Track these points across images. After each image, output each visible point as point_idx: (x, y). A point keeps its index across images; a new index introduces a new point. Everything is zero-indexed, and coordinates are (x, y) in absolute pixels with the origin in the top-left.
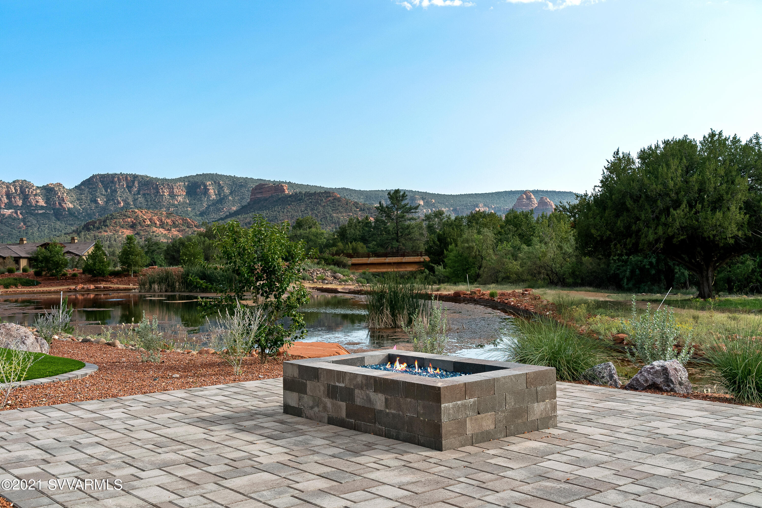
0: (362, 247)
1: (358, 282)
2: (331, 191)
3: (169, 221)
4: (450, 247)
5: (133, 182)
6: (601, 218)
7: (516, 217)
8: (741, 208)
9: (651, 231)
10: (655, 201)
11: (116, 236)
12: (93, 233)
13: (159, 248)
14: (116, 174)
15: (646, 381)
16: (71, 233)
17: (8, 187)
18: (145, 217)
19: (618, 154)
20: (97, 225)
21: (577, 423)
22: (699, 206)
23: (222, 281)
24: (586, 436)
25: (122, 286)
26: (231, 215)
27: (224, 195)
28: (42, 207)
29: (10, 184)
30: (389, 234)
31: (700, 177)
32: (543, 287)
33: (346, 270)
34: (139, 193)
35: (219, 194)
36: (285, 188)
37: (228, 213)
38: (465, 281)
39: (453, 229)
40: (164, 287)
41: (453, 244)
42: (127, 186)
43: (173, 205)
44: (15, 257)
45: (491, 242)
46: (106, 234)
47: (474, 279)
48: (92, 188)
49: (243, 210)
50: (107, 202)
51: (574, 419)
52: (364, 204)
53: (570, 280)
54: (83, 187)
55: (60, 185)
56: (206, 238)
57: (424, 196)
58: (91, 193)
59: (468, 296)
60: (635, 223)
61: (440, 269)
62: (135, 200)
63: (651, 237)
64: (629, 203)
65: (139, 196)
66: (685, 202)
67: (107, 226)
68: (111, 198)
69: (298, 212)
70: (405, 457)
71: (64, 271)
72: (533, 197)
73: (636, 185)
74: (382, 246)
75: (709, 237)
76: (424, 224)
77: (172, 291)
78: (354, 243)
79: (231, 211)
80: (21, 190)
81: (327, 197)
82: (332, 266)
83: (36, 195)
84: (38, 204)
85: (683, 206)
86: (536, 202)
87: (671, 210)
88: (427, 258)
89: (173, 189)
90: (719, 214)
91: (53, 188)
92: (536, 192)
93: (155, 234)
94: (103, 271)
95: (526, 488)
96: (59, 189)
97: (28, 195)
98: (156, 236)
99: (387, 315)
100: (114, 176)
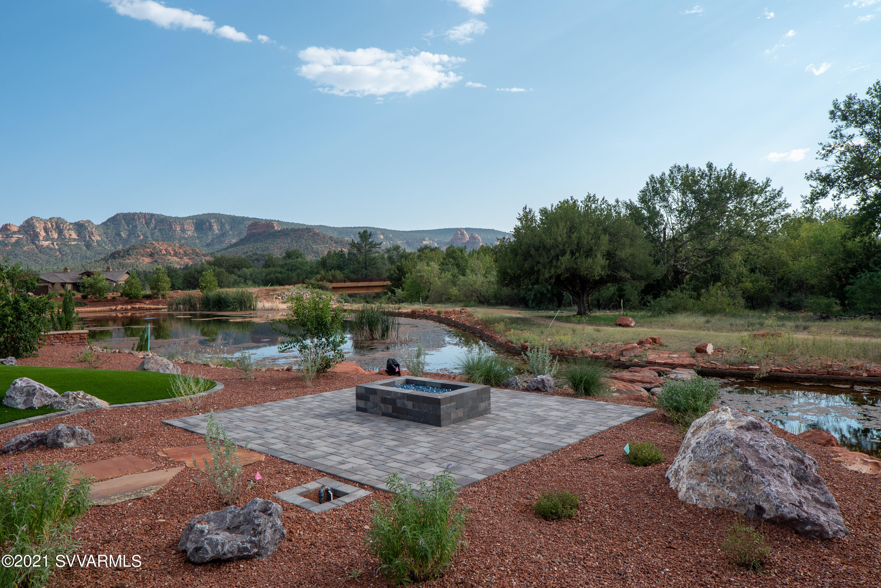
0: (340, 274)
1: (339, 302)
2: (311, 228)
3: (181, 251)
4: (407, 275)
5: (151, 220)
6: (514, 261)
7: (454, 252)
8: (604, 255)
9: (547, 271)
10: (549, 251)
11: (138, 263)
12: (118, 261)
13: (177, 274)
14: (136, 213)
15: (534, 386)
16: (99, 261)
17: (45, 223)
18: (161, 248)
19: (526, 209)
20: (121, 254)
21: (499, 411)
22: (577, 254)
23: (234, 302)
24: (504, 417)
25: (153, 307)
26: (232, 246)
27: (226, 230)
28: (74, 240)
29: (47, 220)
30: (359, 264)
31: (578, 235)
32: (474, 306)
33: (328, 292)
34: (155, 228)
35: (222, 230)
36: (275, 225)
37: (229, 245)
38: (419, 301)
39: (408, 261)
40: (187, 307)
41: (409, 274)
42: (146, 223)
43: (184, 238)
44: (61, 283)
45: (437, 272)
46: (129, 261)
47: (426, 300)
48: (116, 224)
49: (242, 242)
50: (129, 236)
51: (498, 409)
52: (337, 238)
53: (493, 301)
54: (109, 223)
55: (89, 222)
56: (216, 267)
57: (384, 232)
58: (115, 228)
59: (421, 314)
60: (537, 266)
61: (399, 291)
62: (152, 234)
63: (547, 276)
64: (533, 252)
65: (156, 231)
66: (568, 252)
67: (130, 255)
68: (132, 233)
69: (285, 243)
70: (425, 430)
71: (106, 295)
72: (465, 233)
73: (537, 239)
74: (354, 272)
75: (584, 275)
76: (386, 256)
77: (194, 311)
78: (333, 271)
79: (231, 243)
80: (56, 225)
81: (308, 232)
82: (317, 290)
83: (69, 229)
84: (71, 237)
85: (568, 254)
86: (468, 236)
87: (560, 257)
88: (389, 283)
89: (184, 225)
90: (590, 260)
91: (84, 224)
92: (467, 229)
93: (170, 261)
94: (137, 295)
95: (480, 441)
96: (89, 225)
97: (62, 229)
98: (170, 263)
99: (366, 331)
100: (134, 214)
